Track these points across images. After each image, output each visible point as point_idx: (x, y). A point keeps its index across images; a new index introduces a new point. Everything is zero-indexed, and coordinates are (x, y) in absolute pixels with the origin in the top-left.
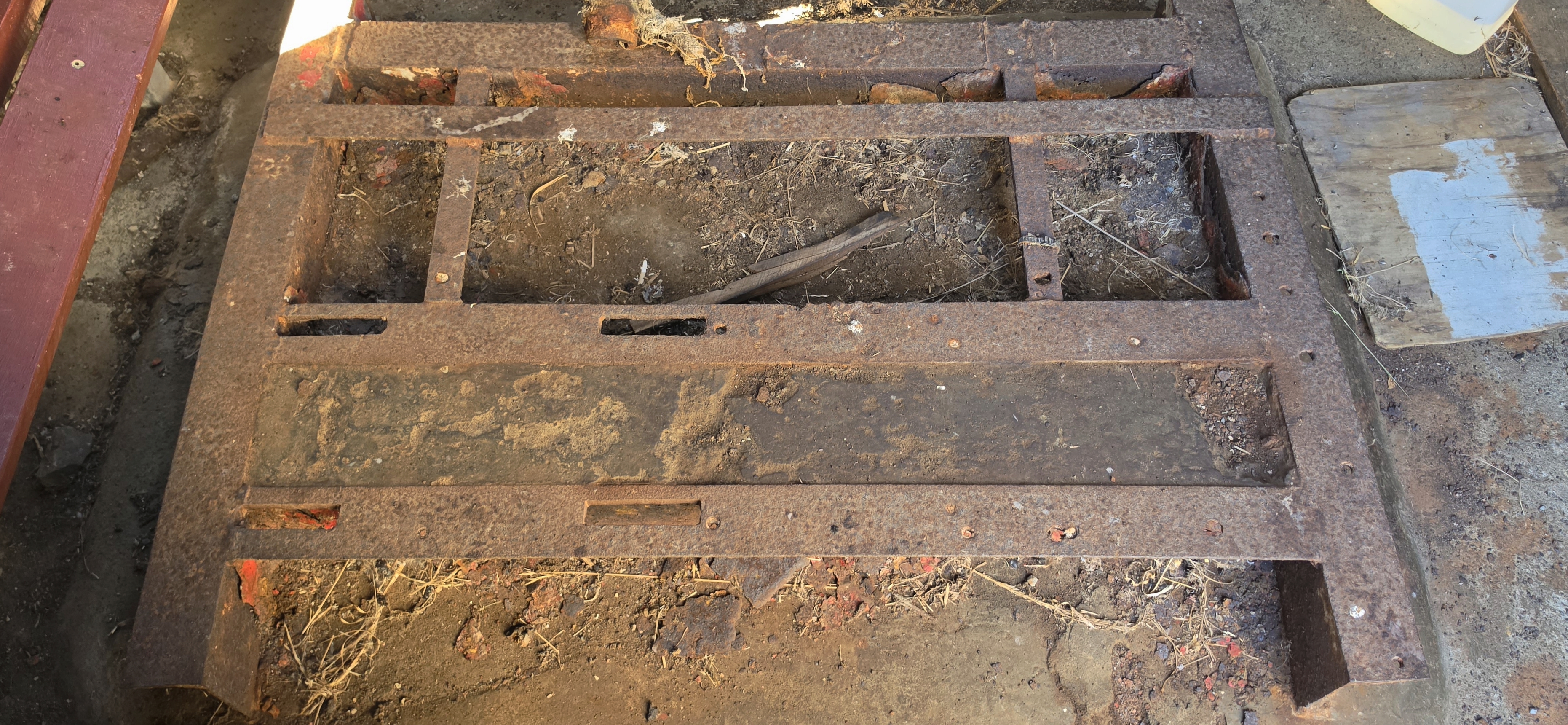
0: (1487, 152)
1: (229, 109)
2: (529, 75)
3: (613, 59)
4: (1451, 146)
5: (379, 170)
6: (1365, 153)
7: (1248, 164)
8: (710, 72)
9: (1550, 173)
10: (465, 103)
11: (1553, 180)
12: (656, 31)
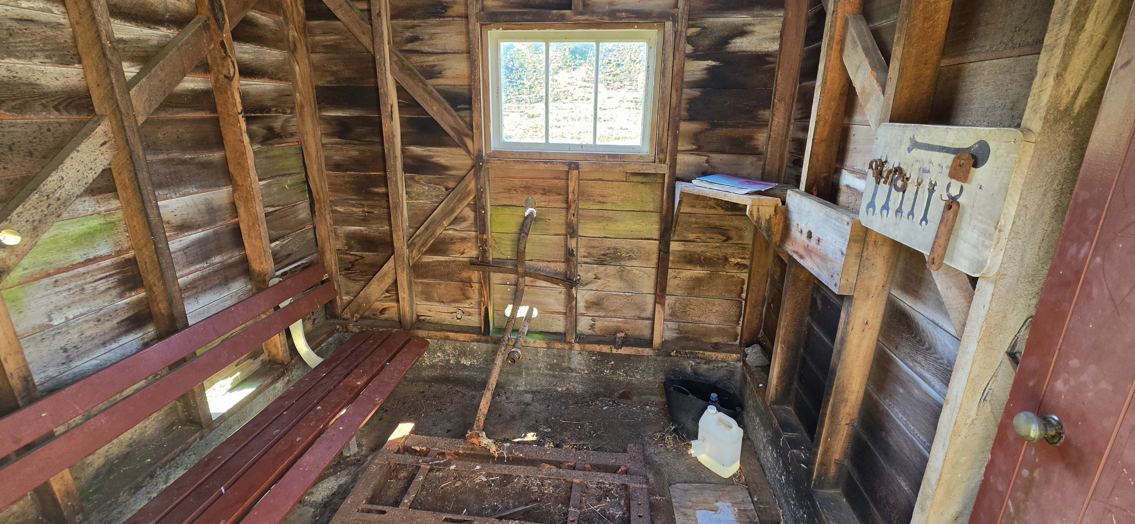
0: (729, 507)
1: (369, 458)
2: (449, 452)
3: (472, 449)
4: (717, 504)
5: (402, 475)
6: (690, 504)
7: (638, 494)
8: (496, 455)
9: (748, 515)
10: (429, 456)
11: (749, 518)
12: (484, 442)
